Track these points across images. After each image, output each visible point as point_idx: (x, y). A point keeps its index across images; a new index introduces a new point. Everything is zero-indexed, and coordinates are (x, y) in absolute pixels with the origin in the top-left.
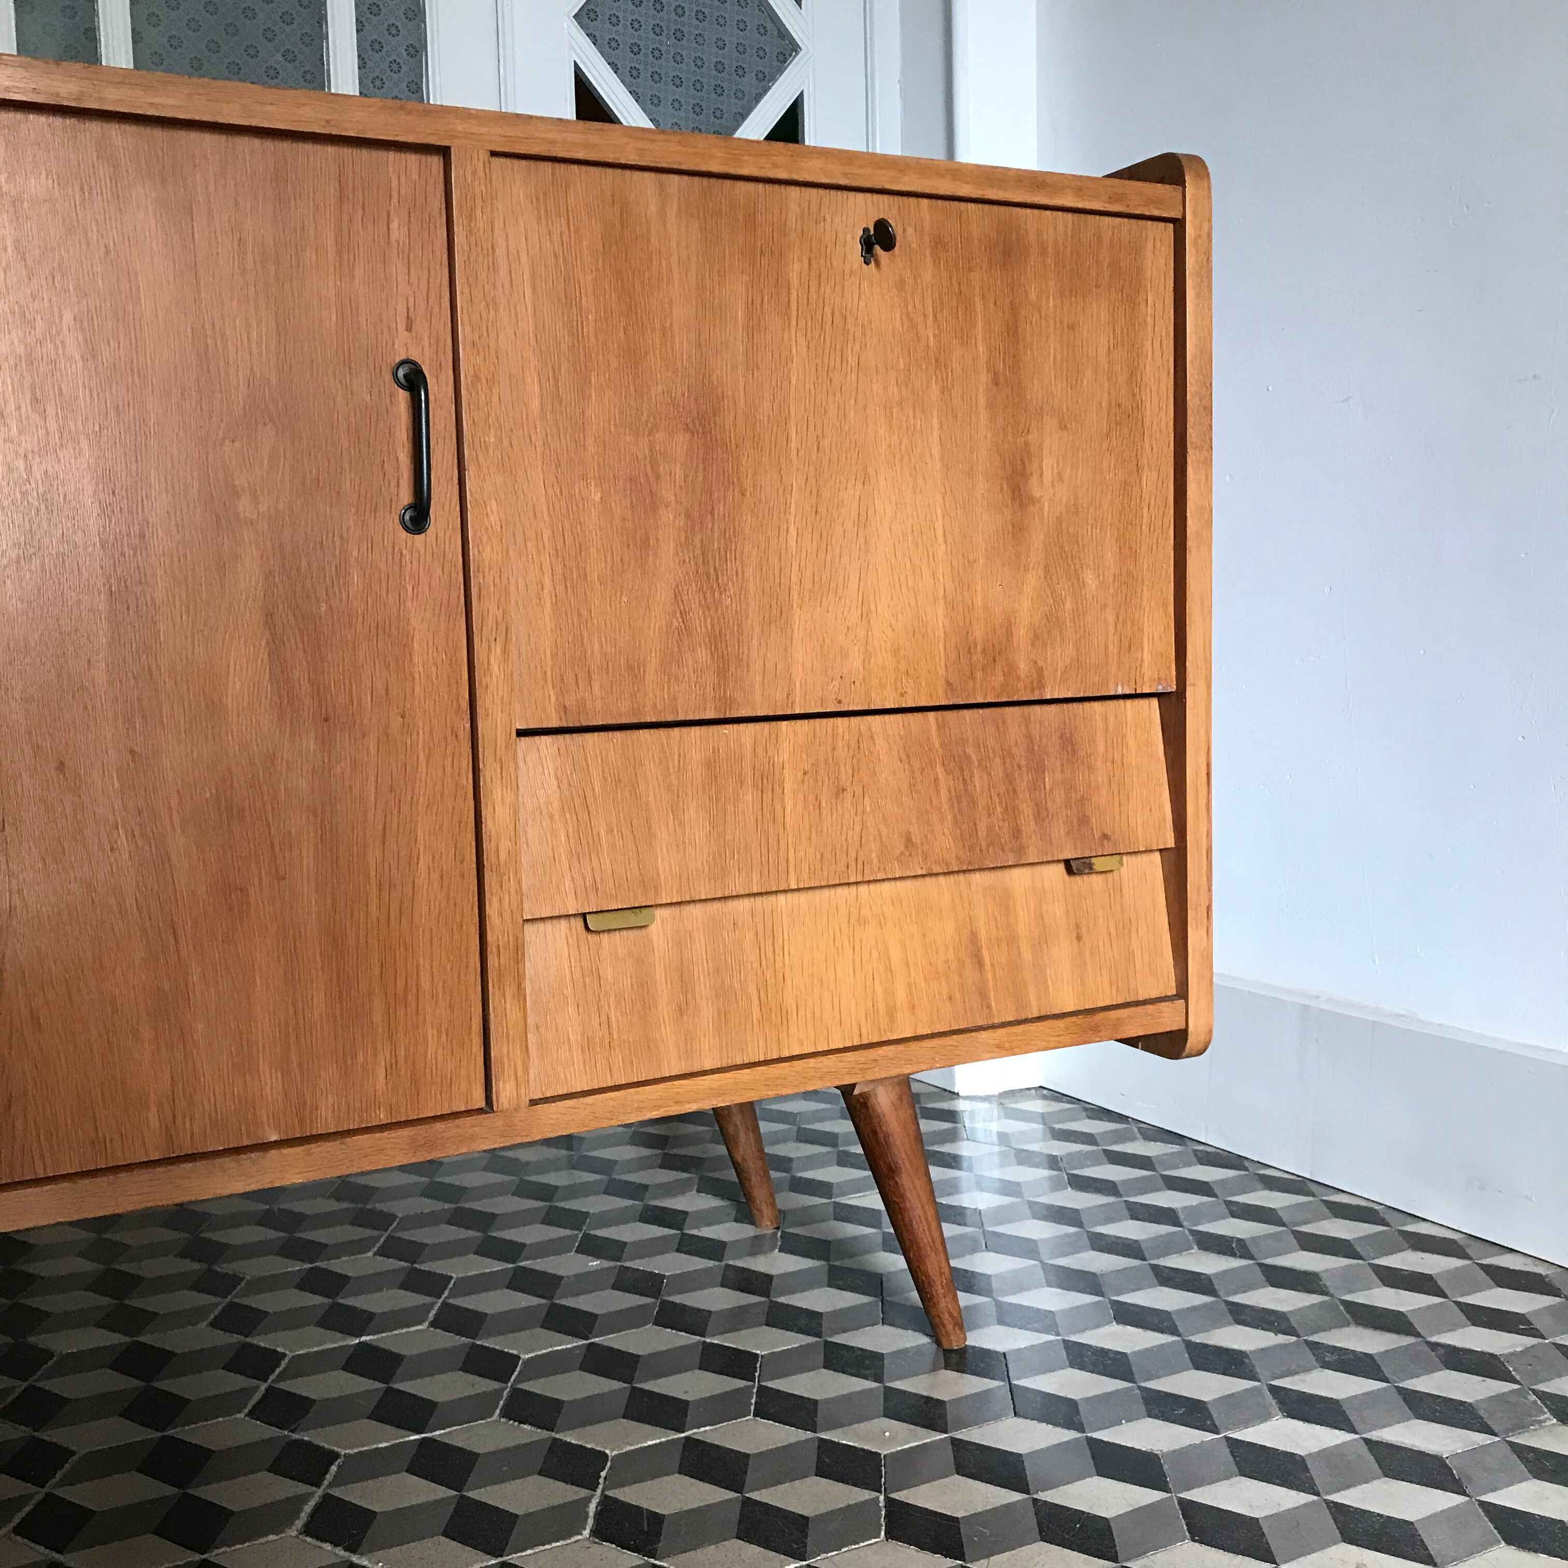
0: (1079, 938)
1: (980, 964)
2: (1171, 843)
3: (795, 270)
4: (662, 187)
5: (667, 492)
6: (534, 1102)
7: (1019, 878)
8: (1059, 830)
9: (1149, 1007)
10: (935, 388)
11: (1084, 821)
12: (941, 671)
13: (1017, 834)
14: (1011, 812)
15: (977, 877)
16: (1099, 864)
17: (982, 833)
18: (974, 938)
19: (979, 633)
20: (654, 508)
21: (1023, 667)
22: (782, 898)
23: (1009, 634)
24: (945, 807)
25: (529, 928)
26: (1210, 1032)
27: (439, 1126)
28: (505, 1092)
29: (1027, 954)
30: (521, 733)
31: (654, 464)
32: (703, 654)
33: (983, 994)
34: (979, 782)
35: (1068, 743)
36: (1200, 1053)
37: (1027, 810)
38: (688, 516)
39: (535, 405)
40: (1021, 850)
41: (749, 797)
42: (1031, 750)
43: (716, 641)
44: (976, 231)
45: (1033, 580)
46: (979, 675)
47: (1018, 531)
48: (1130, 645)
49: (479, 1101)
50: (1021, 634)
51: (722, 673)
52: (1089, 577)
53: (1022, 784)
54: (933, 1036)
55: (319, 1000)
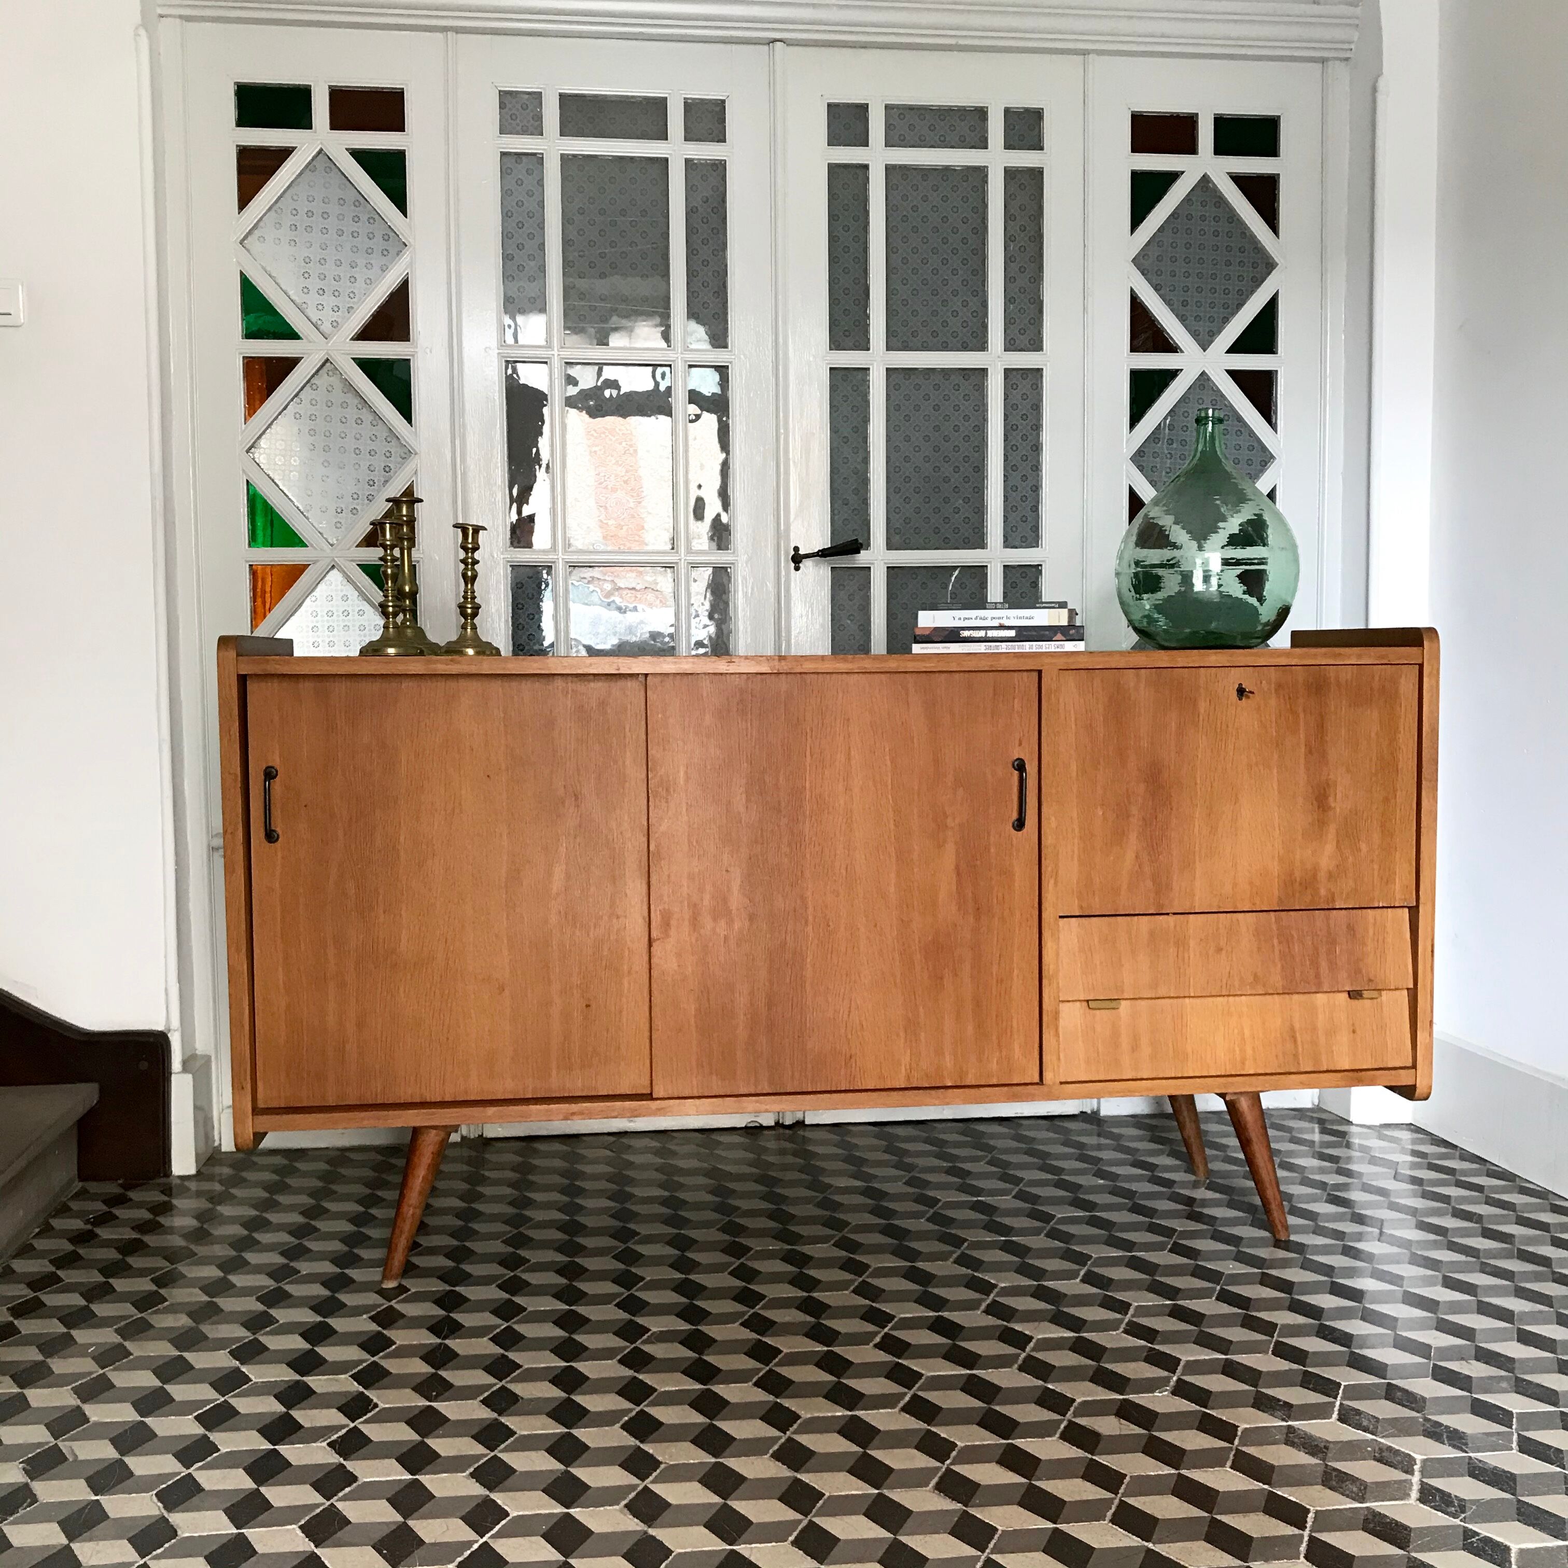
0: (1354, 1032)
1: (1295, 1041)
2: (1411, 986)
3: (1203, 706)
4: (1138, 676)
5: (1134, 810)
6: (1061, 1083)
7: (1320, 998)
8: (1342, 975)
9: (1393, 1072)
10: (1276, 756)
11: (1358, 971)
12: (1276, 893)
13: (1317, 976)
14: (1315, 964)
15: (1296, 997)
16: (1366, 994)
17: (1298, 974)
18: (1292, 1029)
19: (1298, 874)
20: (1128, 817)
21: (1323, 892)
22: (1187, 1000)
23: (1315, 876)
24: (1277, 960)
25: (1061, 1005)
26: (1430, 1087)
27: (1019, 1088)
28: (1048, 1076)
29: (1322, 1040)
30: (1061, 917)
31: (1128, 797)
32: (1149, 883)
33: (1296, 1056)
34: (1296, 948)
35: (1351, 929)
36: (1426, 1098)
37: (1324, 965)
38: (1144, 819)
39: (1074, 774)
40: (1319, 984)
41: (1172, 950)
42: (1329, 933)
43: (1155, 878)
44: (1301, 679)
45: (1330, 847)
46: (1297, 895)
47: (1321, 824)
48: (1388, 880)
49: (1036, 1079)
50: (1322, 875)
51: (1158, 893)
52: (1364, 847)
53: (1323, 950)
54: (1266, 1074)
55: (970, 1029)
